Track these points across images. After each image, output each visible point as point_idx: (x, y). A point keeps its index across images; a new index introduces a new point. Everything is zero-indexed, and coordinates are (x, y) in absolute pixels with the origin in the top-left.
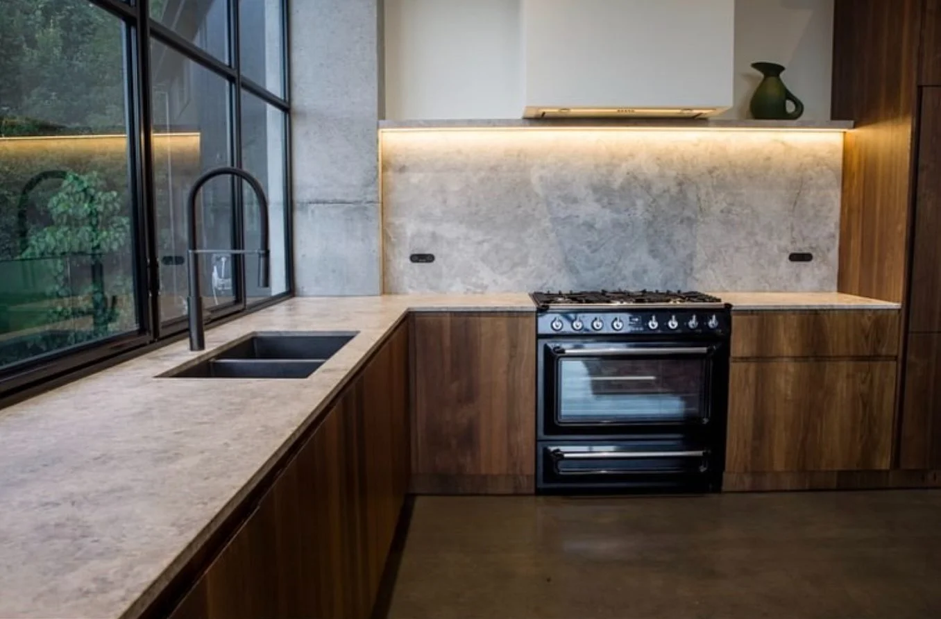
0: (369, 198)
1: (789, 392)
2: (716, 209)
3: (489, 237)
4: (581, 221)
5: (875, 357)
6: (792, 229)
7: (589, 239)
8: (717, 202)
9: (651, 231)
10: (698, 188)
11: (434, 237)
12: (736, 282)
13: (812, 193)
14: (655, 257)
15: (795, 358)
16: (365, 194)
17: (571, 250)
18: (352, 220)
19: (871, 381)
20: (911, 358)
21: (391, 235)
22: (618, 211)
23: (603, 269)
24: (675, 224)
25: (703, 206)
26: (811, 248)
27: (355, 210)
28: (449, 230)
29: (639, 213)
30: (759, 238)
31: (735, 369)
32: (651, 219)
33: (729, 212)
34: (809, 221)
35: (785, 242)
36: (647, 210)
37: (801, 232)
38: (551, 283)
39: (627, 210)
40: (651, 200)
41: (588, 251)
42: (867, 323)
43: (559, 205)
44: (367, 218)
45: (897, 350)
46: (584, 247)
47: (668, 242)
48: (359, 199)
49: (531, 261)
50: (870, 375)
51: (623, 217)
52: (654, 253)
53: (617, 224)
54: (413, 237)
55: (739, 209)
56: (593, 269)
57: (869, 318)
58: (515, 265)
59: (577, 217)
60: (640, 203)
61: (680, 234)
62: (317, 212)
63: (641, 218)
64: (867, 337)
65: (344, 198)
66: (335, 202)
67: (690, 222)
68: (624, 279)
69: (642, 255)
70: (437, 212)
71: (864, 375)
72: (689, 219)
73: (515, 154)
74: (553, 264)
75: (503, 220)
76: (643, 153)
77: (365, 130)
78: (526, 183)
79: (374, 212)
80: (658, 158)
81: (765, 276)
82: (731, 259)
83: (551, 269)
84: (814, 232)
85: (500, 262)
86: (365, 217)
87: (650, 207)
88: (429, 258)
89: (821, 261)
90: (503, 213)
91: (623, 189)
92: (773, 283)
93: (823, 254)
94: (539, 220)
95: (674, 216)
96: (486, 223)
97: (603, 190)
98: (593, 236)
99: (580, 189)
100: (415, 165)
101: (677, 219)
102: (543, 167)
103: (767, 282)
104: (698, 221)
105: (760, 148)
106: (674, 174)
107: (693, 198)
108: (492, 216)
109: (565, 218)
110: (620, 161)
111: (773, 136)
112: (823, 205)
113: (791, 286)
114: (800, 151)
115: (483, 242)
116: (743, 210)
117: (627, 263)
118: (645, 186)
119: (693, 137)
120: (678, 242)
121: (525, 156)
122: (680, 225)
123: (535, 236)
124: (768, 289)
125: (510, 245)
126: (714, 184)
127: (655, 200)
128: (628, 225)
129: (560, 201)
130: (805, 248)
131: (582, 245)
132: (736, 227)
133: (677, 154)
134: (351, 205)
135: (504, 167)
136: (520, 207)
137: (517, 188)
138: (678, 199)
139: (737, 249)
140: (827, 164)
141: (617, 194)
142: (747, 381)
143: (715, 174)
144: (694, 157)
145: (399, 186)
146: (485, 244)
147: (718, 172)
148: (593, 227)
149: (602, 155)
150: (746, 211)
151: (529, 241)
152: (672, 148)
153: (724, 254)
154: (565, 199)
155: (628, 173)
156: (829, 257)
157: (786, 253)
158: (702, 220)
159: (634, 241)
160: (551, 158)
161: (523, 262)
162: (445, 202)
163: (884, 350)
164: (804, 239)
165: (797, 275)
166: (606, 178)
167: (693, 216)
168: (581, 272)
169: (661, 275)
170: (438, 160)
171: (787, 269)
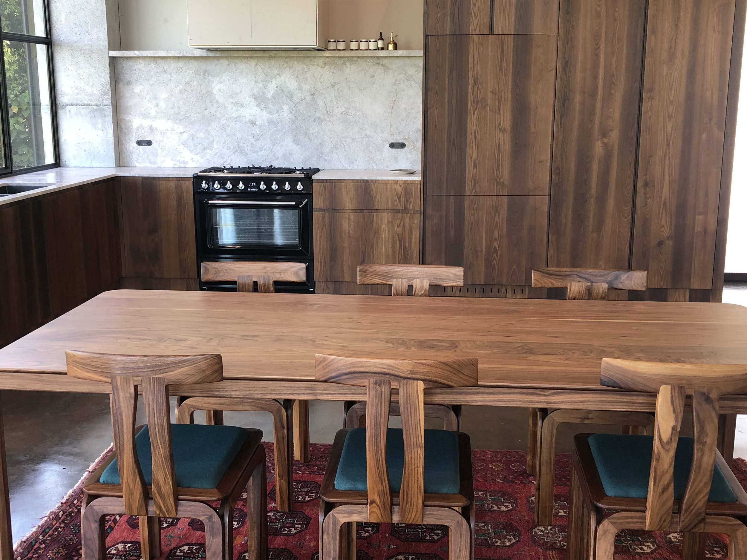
0: (105, 102)
1: (351, 232)
2: (337, 112)
3: (187, 129)
4: (247, 120)
5: (406, 210)
6: (391, 126)
7: (253, 132)
8: (338, 107)
9: (294, 127)
10: (325, 98)
11: (152, 129)
12: (353, 163)
13: (404, 101)
14: (297, 144)
16: (103, 100)
17: (241, 139)
18: (94, 117)
19: (404, 226)
20: (429, 211)
21: (123, 127)
22: (271, 113)
23: (262, 153)
24: (310, 122)
25: (328, 109)
26: (405, 139)
27: (96, 110)
28: (162, 124)
29: (285, 114)
30: (368, 132)
31: (315, 215)
32: (294, 118)
33: (347, 114)
34: (403, 120)
35: (386, 135)
36: (291, 112)
37: (397, 128)
38: (229, 162)
39: (277, 112)
40: (294, 105)
41: (253, 140)
42: (399, 188)
43: (232, 108)
44: (105, 116)
45: (419, 206)
46: (250, 137)
47: (306, 134)
48: (99, 103)
49: (215, 146)
50: (402, 223)
51: (275, 117)
52: (296, 141)
53: (271, 122)
54: (138, 129)
55: (353, 112)
56: (256, 152)
57: (400, 186)
58: (204, 149)
59: (245, 116)
60: (286, 108)
61: (314, 128)
62: (72, 111)
63: (287, 118)
64: (399, 198)
65: (89, 103)
66: (83, 105)
67: (319, 120)
68: (277, 159)
69: (288, 144)
70: (153, 112)
71: (399, 222)
72: (319, 118)
73: (202, 73)
74: (230, 148)
75: (196, 118)
76: (287, 73)
77: (101, 57)
78: (210, 93)
79: (109, 111)
80: (297, 77)
81: (372, 159)
82: (349, 146)
83: (229, 151)
84: (406, 127)
85: (195, 146)
86: (103, 115)
87: (293, 110)
88: (149, 143)
89: (411, 147)
90: (196, 114)
91: (274, 98)
92: (379, 163)
93: (414, 143)
94: (220, 118)
95: (309, 116)
96: (184, 120)
97: (261, 98)
98: (256, 130)
99: (246, 98)
100: (136, 81)
101: (311, 118)
102: (221, 83)
103: (375, 162)
104: (325, 120)
105: (367, 69)
106: (308, 87)
107: (321, 103)
108: (188, 115)
109: (237, 118)
110: (271, 78)
111: (376, 61)
112: (412, 109)
113: (392, 165)
114: (395, 70)
115: (183, 132)
116: (356, 113)
117: (279, 148)
118: (289, 96)
119: (321, 61)
120: (313, 134)
121: (208, 74)
122: (313, 123)
123: (217, 129)
124: (375, 167)
125: (201, 135)
126: (336, 94)
127: (296, 105)
128: (278, 123)
129: (232, 106)
130: (400, 139)
131: (248, 136)
132: (351, 124)
133: (310, 73)
134: (94, 107)
135: (195, 83)
136: (206, 109)
137: (204, 97)
138: (312, 105)
139: (353, 140)
140: (414, 80)
141: (270, 101)
142: (324, 224)
143: (336, 88)
144: (321, 76)
145: (128, 94)
146: (184, 134)
147: (338, 86)
148: (255, 124)
149: (259, 74)
150: (358, 113)
151: (213, 133)
152: (306, 69)
153: (344, 142)
154: (236, 104)
155: (277, 87)
156: (418, 145)
157: (387, 142)
158: (328, 119)
159: (283, 133)
160: (225, 77)
161: (210, 147)
162: (158, 106)
163: (411, 206)
164: (399, 133)
165: (395, 158)
166: (263, 90)
167: (322, 117)
168: (249, 154)
169: (302, 157)
170: (152, 77)
171: (389, 154)
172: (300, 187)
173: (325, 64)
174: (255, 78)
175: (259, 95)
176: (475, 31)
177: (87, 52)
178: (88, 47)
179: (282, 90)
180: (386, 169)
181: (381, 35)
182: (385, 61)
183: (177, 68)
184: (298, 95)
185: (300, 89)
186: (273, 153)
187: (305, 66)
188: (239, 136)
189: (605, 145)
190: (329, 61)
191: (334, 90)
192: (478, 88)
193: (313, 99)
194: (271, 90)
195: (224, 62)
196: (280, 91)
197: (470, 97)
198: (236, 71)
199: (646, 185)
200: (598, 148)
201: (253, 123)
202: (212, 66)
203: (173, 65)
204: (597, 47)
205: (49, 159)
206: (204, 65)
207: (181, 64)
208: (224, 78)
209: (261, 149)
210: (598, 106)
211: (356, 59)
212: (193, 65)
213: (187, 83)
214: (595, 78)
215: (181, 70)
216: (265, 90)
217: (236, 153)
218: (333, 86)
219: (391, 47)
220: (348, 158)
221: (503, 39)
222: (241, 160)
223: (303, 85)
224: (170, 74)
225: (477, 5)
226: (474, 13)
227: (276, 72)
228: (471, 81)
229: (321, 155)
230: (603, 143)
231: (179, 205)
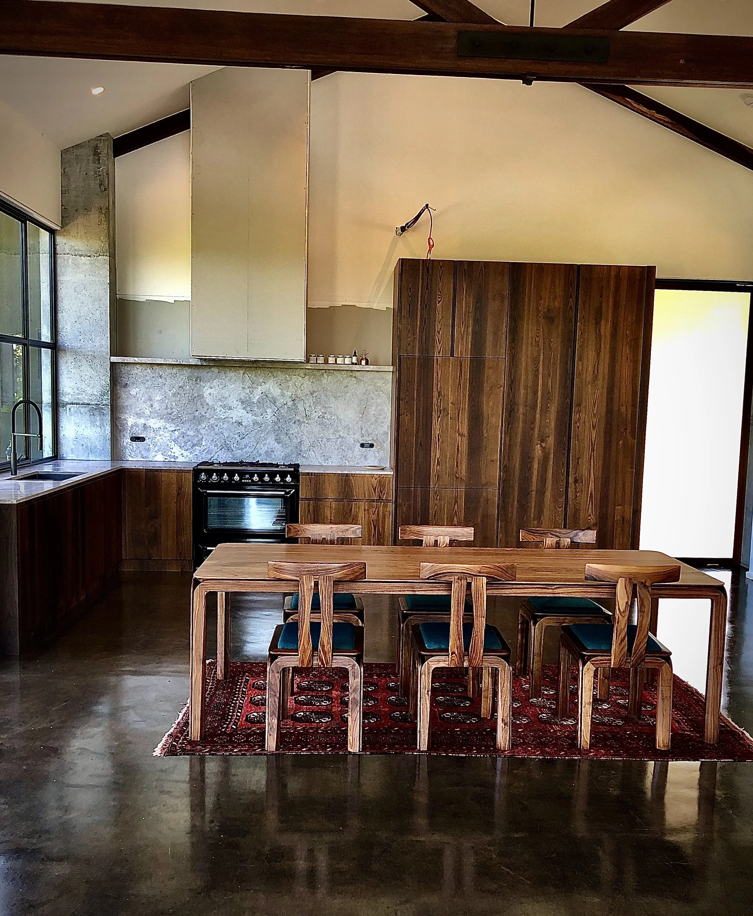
0: (104, 402)
2: (315, 415)
3: (178, 428)
4: (234, 421)
5: (380, 500)
6: (362, 429)
7: (239, 431)
8: (316, 412)
9: (276, 427)
10: (304, 403)
11: (145, 428)
12: (327, 459)
13: (373, 408)
14: (278, 443)
15: (336, 500)
16: (102, 400)
17: (228, 437)
18: (93, 415)
19: (378, 514)
20: (400, 501)
21: (118, 424)
22: (256, 415)
23: (247, 449)
24: (291, 423)
25: (307, 413)
26: (374, 440)
27: (96, 409)
28: (154, 423)
29: (269, 417)
30: (341, 433)
31: (302, 504)
32: (276, 420)
33: (323, 417)
34: (372, 424)
35: (357, 436)
36: (274, 415)
37: (367, 430)
39: (262, 415)
40: (277, 409)
41: (238, 439)
42: (374, 481)
43: (221, 410)
44: (103, 415)
45: (392, 497)
47: (287, 434)
48: (98, 403)
49: (204, 443)
50: (377, 510)
51: (259, 419)
52: (278, 440)
53: (255, 423)
54: (132, 427)
55: (329, 416)
56: (241, 449)
57: (376, 479)
58: (194, 445)
59: (232, 418)
60: (269, 411)
61: (294, 429)
62: (72, 409)
63: (270, 420)
64: (375, 489)
65: (89, 402)
66: (83, 404)
67: (298, 423)
68: (260, 455)
69: (271, 441)
70: (147, 412)
71: (374, 509)
72: (299, 421)
73: (194, 379)
74: (217, 445)
75: (187, 418)
76: (271, 381)
77: (102, 362)
78: (201, 396)
79: (107, 411)
80: (280, 385)
81: (345, 456)
82: (325, 445)
83: (216, 448)
84: (375, 430)
85: (186, 443)
86: (102, 414)
87: (276, 413)
88: (142, 439)
89: (379, 447)
90: (187, 414)
91: (259, 402)
92: (351, 461)
93: (381, 444)
94: (209, 419)
95: (290, 419)
96: (176, 419)
97: (247, 402)
98: (242, 430)
99: (233, 401)
100: (133, 384)
101: (292, 421)
102: (211, 388)
103: (347, 460)
104: (304, 422)
105: (342, 380)
106: (290, 394)
107: (301, 409)
108: (180, 415)
109: (224, 419)
110: (257, 385)
111: (350, 374)
112: (380, 415)
113: (361, 463)
114: (366, 382)
115: (175, 431)
116: (331, 417)
117: (262, 446)
118: (272, 401)
119: (302, 373)
120: (293, 434)
121: (200, 380)
122: (293, 425)
123: (206, 428)
124: (347, 464)
125: (191, 433)
126: (314, 401)
127: (278, 409)
128: (262, 424)
129: (221, 408)
130: (369, 440)
131: (234, 434)
132: (327, 426)
133: (292, 382)
134: (93, 406)
135: (188, 387)
136: (197, 411)
137: (195, 400)
138: (292, 409)
139: (328, 440)
140: (382, 391)
141: (256, 405)
142: (309, 511)
143: (314, 395)
144: (302, 385)
145: (124, 396)
146: (176, 432)
147: (316, 394)
148: (241, 424)
149: (246, 381)
150: (333, 417)
151: (202, 431)
152: (288, 379)
153: (320, 442)
154: (224, 407)
155: (262, 393)
156: (384, 446)
157: (358, 443)
158: (307, 422)
159: (266, 433)
160: (216, 382)
161: (199, 444)
162: (152, 406)
163: (385, 497)
164: (369, 435)
165: (365, 456)
166: (249, 395)
167: (301, 420)
168: (234, 451)
169: (283, 454)
170: (148, 381)
171: (359, 453)
172: (289, 479)
173: (305, 375)
174: (243, 384)
175: (245, 400)
176: (439, 353)
177: (90, 357)
178: (91, 353)
179: (266, 396)
180: (356, 466)
181: (355, 352)
182: (357, 374)
183: (171, 374)
184: (281, 401)
185: (283, 395)
186: (256, 450)
187: (288, 376)
188: (226, 435)
189: (543, 449)
190: (308, 373)
191: (313, 397)
192: (441, 399)
193: (294, 404)
194: (256, 396)
195: (216, 370)
196: (265, 397)
197: (435, 408)
198: (226, 378)
199: (576, 481)
200: (538, 451)
201: (240, 424)
202: (203, 373)
203: (168, 370)
204: (536, 369)
205: (47, 452)
206: (196, 373)
207: (175, 370)
208: (214, 384)
209: (246, 446)
210: (538, 416)
211: (332, 371)
212: (187, 372)
213: (180, 387)
214: (535, 393)
215: (175, 376)
216: (251, 396)
217: (223, 449)
218: (312, 394)
219: (363, 362)
220: (324, 456)
221: (461, 360)
222: (227, 456)
223: (285, 392)
224: (165, 379)
225: (440, 333)
226: (438, 339)
227: (261, 380)
228: (435, 394)
229: (299, 452)
230: (542, 446)
231: (178, 494)
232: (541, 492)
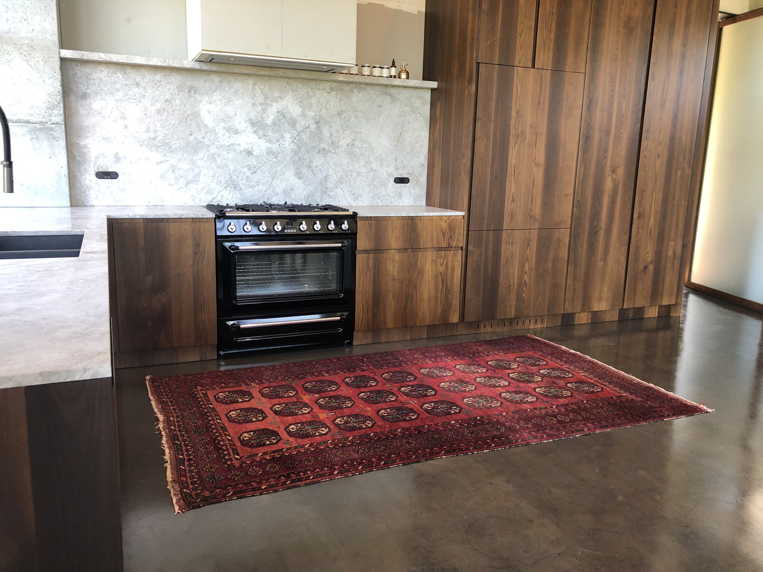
0: (54, 119)
1: (395, 274)
2: (343, 143)
3: (166, 158)
4: (242, 149)
5: (449, 248)
6: (396, 160)
7: (249, 163)
8: (344, 138)
9: (296, 158)
10: (330, 127)
11: (117, 158)
12: (358, 198)
13: (409, 134)
14: (300, 178)
15: (399, 250)
16: (51, 115)
17: (235, 171)
18: (37, 138)
19: (447, 265)
20: (470, 248)
21: (76, 153)
22: (270, 141)
23: (260, 187)
24: (314, 153)
25: (334, 140)
26: (409, 174)
27: (40, 130)
29: (287, 143)
30: (374, 166)
31: (360, 258)
32: (296, 149)
33: (353, 145)
34: (407, 154)
35: (391, 169)
36: (293, 142)
37: (402, 162)
38: (219, 198)
39: (278, 141)
40: (297, 134)
41: (248, 173)
42: (444, 225)
43: (224, 135)
44: (54, 138)
45: (462, 243)
46: (245, 169)
47: (309, 167)
48: (44, 120)
49: (202, 178)
50: (445, 261)
51: (275, 147)
52: (299, 175)
53: (270, 152)
54: (97, 158)
55: (359, 144)
56: (253, 187)
57: (445, 222)
58: (188, 183)
59: (239, 145)
60: (287, 136)
61: (318, 161)
63: (288, 148)
64: (444, 235)
65: (28, 118)
67: (323, 152)
68: (277, 194)
69: (290, 177)
70: (119, 136)
71: (442, 260)
72: (324, 149)
73: (186, 90)
74: (221, 182)
75: (178, 145)
76: (289, 96)
77: (47, 56)
78: (196, 115)
79: (60, 132)
80: (301, 102)
81: (377, 194)
82: (354, 181)
83: (219, 186)
84: (411, 162)
85: (177, 179)
86: (51, 137)
87: (295, 139)
88: (113, 175)
89: (414, 182)
90: (177, 140)
91: (275, 124)
92: (384, 199)
93: (417, 178)
94: (208, 146)
95: (313, 147)
96: (163, 147)
97: (259, 124)
98: (252, 161)
99: (240, 122)
100: (96, 93)
101: (315, 149)
102: (210, 103)
103: (379, 198)
104: (330, 152)
105: (375, 98)
106: (313, 114)
107: (326, 133)
108: (168, 141)
109: (229, 146)
110: (272, 101)
111: (384, 89)
112: (416, 142)
113: (396, 201)
114: (402, 101)
115: (161, 162)
116: (363, 144)
117: (279, 182)
118: (291, 123)
119: (327, 86)
120: (317, 167)
121: (195, 92)
122: (317, 154)
123: (205, 159)
124: (380, 203)
125: (184, 166)
126: (342, 123)
127: (299, 134)
128: (279, 153)
129: (224, 132)
130: (405, 174)
131: (243, 167)
132: (357, 157)
133: (315, 99)
134: (36, 125)
135: (178, 101)
136: (191, 134)
137: (188, 119)
138: (316, 134)
139: (359, 174)
140: (419, 113)
141: (270, 128)
142: (368, 267)
143: (343, 116)
144: (328, 102)
145: (82, 111)
146: (162, 164)
147: (345, 114)
148: (252, 154)
149: (257, 95)
150: (365, 145)
151: (200, 163)
152: (311, 94)
153: (349, 177)
154: (228, 129)
155: (278, 112)
156: (421, 180)
157: (392, 177)
158: (334, 151)
159: (284, 165)
160: (216, 96)
161: (195, 180)
162: (126, 128)
163: (455, 243)
164: (404, 167)
165: (399, 193)
166: (261, 114)
167: (327, 148)
168: (243, 189)
169: (305, 192)
170: (118, 90)
171: (393, 189)
172: (345, 226)
173: (332, 89)
174: (253, 99)
175: (257, 120)
176: (520, 62)
177: (25, 48)
178: (27, 41)
179: (284, 116)
180: (390, 205)
181: (393, 62)
182: (393, 91)
183: (153, 81)
184: (301, 123)
185: (304, 115)
186: (272, 188)
187: (310, 90)
188: (232, 168)
189: (614, 180)
190: (336, 87)
191: (341, 119)
192: (519, 121)
193: (318, 128)
194: (271, 117)
195: (216, 78)
196: (281, 117)
197: (513, 131)
198: (230, 90)
199: (639, 216)
200: (608, 184)
201: (250, 153)
202: (199, 82)
203: (149, 77)
204: (613, 88)
206: (189, 81)
207: (159, 76)
208: (215, 97)
209: (258, 183)
210: (611, 144)
211: (363, 86)
212: (175, 79)
213: (166, 101)
214: (610, 118)
215: (158, 84)
216: (264, 115)
217: (228, 188)
218: (339, 115)
219: (404, 76)
220: (353, 194)
221: (542, 73)
222: (234, 196)
223: (307, 112)
224: (144, 88)
227: (277, 95)
228: (514, 114)
229: (325, 190)
230: (612, 178)
231: (195, 254)
232: (609, 231)
